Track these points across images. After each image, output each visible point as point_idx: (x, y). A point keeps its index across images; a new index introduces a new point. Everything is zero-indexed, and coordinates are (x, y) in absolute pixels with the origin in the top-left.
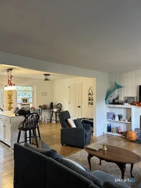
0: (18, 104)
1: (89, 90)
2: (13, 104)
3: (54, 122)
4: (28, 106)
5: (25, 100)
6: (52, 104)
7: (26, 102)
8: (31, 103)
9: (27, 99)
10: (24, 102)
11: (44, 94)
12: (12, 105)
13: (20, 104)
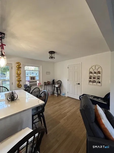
0: (27, 81)
1: (90, 69)
2: (22, 81)
3: (56, 95)
4: (35, 83)
5: (33, 78)
6: (54, 80)
7: (34, 79)
8: (38, 80)
9: (34, 77)
10: (32, 80)
11: (48, 73)
12: (21, 83)
13: (29, 81)
